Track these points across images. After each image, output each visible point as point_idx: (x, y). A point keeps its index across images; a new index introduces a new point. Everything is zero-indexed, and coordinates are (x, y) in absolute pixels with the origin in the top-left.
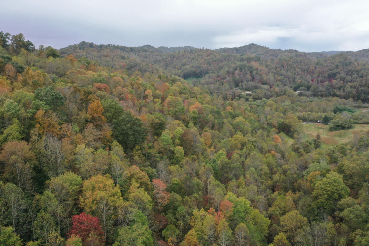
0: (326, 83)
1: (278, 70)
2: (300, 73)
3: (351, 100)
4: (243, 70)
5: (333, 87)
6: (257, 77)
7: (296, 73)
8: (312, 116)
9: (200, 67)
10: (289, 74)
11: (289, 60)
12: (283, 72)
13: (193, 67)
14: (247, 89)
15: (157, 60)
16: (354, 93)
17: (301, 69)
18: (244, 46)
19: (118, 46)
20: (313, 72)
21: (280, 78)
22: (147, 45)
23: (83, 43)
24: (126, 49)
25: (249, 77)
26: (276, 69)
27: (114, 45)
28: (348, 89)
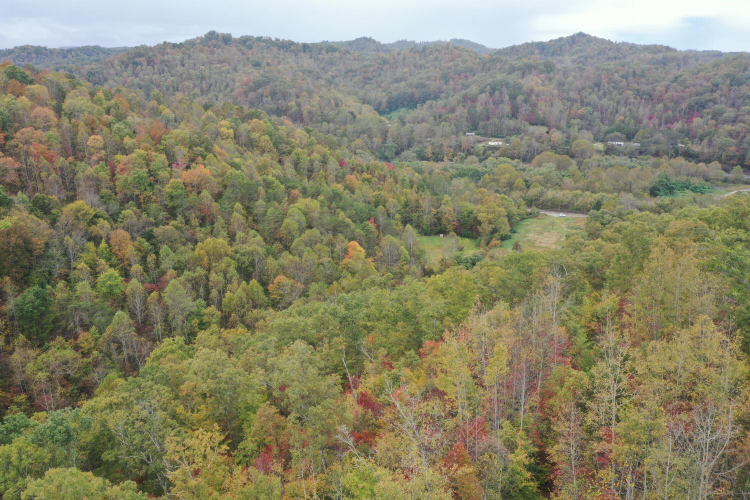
0: (678, 125)
1: (585, 93)
2: (632, 100)
3: (716, 165)
4: (497, 92)
5: (689, 134)
6: (524, 109)
7: (622, 102)
8: (580, 199)
9: (425, 86)
10: (605, 102)
11: (616, 72)
12: (593, 98)
13: (410, 86)
14: (495, 136)
15: (351, 71)
16: (733, 148)
17: (638, 93)
18: (561, 39)
19: (278, 40)
20: (660, 99)
21: (583, 110)
22: (365, 38)
23: (212, 35)
24: (293, 47)
25: (506, 108)
26: (580, 90)
27: (270, 39)
28: (721, 139)
